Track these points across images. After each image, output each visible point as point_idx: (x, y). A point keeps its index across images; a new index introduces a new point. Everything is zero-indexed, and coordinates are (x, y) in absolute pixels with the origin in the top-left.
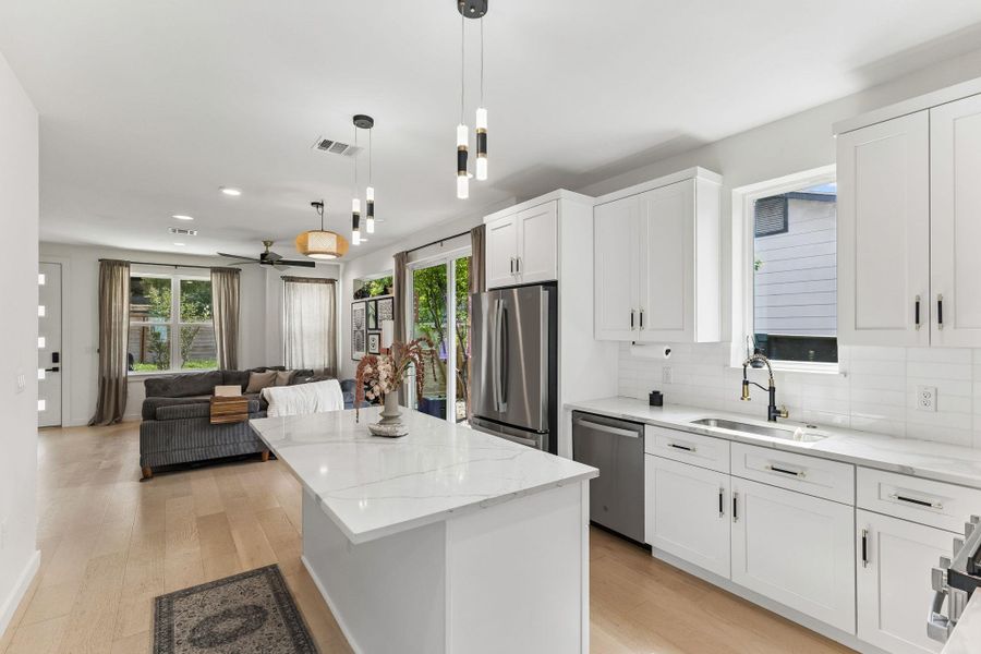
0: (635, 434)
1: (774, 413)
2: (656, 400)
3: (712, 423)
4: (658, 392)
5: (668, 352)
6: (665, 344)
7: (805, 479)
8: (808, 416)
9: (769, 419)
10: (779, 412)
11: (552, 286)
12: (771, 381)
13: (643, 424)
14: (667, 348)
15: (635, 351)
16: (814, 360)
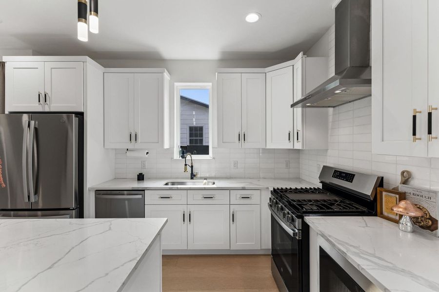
0: (140, 196)
1: (193, 176)
2: (141, 177)
3: (169, 184)
4: (142, 174)
5: (147, 153)
6: (146, 149)
7: (216, 199)
8: (203, 175)
9: (191, 179)
10: (195, 175)
11: (80, 115)
12: (192, 163)
13: (144, 190)
14: (147, 151)
15: (129, 153)
16: (197, 154)
